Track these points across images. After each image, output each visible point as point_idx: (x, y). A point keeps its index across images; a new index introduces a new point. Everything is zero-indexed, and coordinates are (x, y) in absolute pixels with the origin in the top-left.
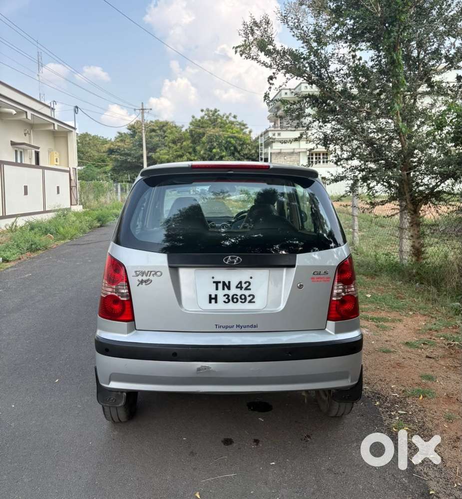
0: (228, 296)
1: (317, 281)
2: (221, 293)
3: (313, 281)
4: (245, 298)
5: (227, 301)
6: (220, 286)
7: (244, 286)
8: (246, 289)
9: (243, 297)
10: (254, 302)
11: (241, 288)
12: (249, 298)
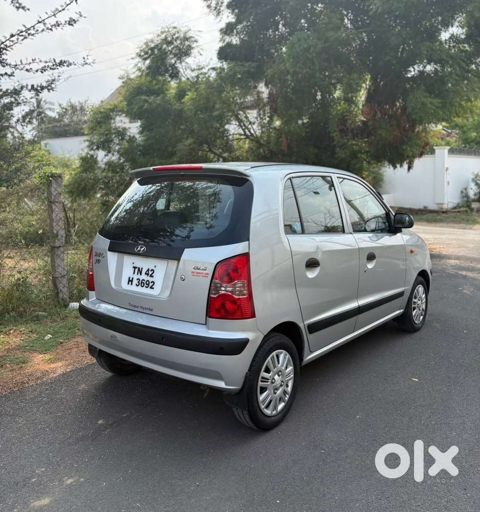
0: (139, 279)
1: (197, 276)
2: (136, 277)
3: (193, 275)
4: (149, 284)
5: (138, 284)
6: (137, 270)
7: (150, 273)
8: (151, 276)
10: (153, 288)
11: (148, 274)
12: (151, 284)
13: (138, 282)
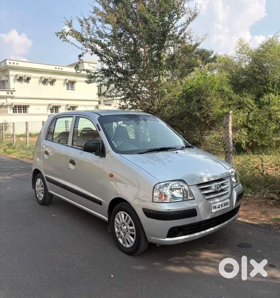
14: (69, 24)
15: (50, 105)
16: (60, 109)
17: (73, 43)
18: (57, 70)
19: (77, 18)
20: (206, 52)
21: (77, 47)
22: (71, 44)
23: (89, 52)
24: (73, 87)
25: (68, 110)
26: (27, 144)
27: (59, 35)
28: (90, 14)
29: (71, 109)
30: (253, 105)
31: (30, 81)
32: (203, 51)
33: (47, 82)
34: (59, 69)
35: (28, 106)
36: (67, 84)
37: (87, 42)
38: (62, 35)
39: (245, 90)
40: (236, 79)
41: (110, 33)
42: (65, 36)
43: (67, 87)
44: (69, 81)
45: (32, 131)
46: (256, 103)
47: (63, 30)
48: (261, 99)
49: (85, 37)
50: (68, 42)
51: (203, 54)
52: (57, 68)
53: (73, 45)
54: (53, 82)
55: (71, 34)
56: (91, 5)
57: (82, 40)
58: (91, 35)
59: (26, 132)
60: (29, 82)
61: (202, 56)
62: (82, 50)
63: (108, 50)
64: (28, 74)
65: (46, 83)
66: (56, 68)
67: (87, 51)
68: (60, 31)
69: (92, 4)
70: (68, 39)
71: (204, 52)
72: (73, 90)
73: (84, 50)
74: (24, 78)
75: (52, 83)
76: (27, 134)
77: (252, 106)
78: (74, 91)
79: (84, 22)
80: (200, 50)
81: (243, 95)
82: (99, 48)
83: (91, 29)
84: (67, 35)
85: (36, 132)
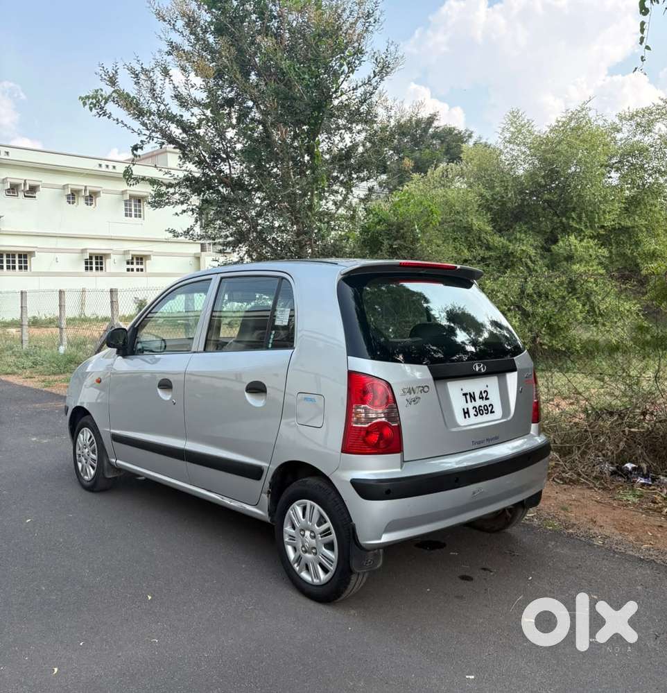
0: (475, 407)
2: (470, 405)
4: (488, 409)
5: (476, 413)
6: (468, 397)
7: (484, 395)
8: (487, 399)
9: (481, 412)
10: (494, 412)
11: (482, 398)
12: (490, 409)
13: (476, 411)
14: (111, 78)
15: (83, 251)
16: (108, 261)
17: (120, 121)
18: (104, 168)
19: (125, 67)
20: (456, 134)
21: (129, 128)
22: (115, 122)
23: (155, 140)
24: (140, 211)
25: (128, 263)
26: (22, 342)
27: (88, 103)
28: (158, 57)
29: (135, 261)
30: (537, 261)
31: (37, 194)
32: (450, 131)
33: (78, 197)
34: (107, 166)
35: (32, 254)
36: (127, 203)
37: (151, 118)
38: (96, 103)
39: (521, 227)
40: (499, 201)
41: (205, 99)
42: (102, 103)
43: (126, 210)
44: (131, 197)
45: (39, 313)
46: (543, 257)
47: (97, 91)
48: (554, 248)
49: (145, 107)
50: (109, 117)
51: (449, 138)
52: (104, 166)
53: (120, 125)
54: (91, 197)
55: (116, 99)
56: (161, 38)
57: (140, 113)
58: (159, 104)
59: (22, 315)
60: (35, 197)
61: (445, 145)
62: (139, 134)
63: (197, 136)
64: (32, 178)
65: (76, 201)
66: (100, 165)
67: (150, 137)
68: (91, 94)
69: (165, 35)
70: (108, 112)
71: (451, 134)
72: (140, 216)
73: (144, 135)
74: (23, 188)
75: (91, 200)
76: (24, 319)
77: (533, 262)
78: (144, 219)
79: (142, 77)
80: (441, 129)
81: (515, 238)
82: (176, 131)
83: (157, 92)
84: (105, 103)
85: (48, 316)
